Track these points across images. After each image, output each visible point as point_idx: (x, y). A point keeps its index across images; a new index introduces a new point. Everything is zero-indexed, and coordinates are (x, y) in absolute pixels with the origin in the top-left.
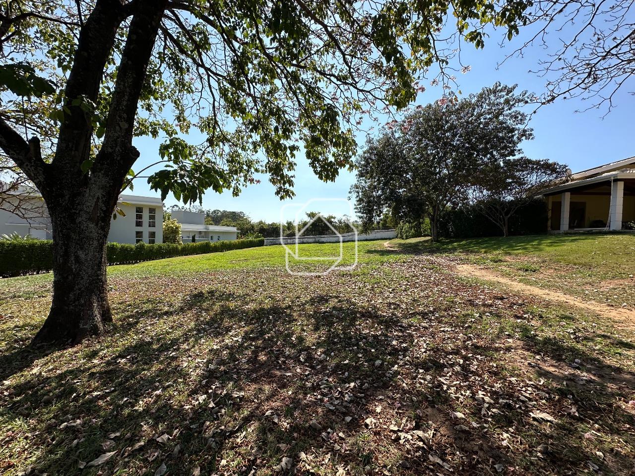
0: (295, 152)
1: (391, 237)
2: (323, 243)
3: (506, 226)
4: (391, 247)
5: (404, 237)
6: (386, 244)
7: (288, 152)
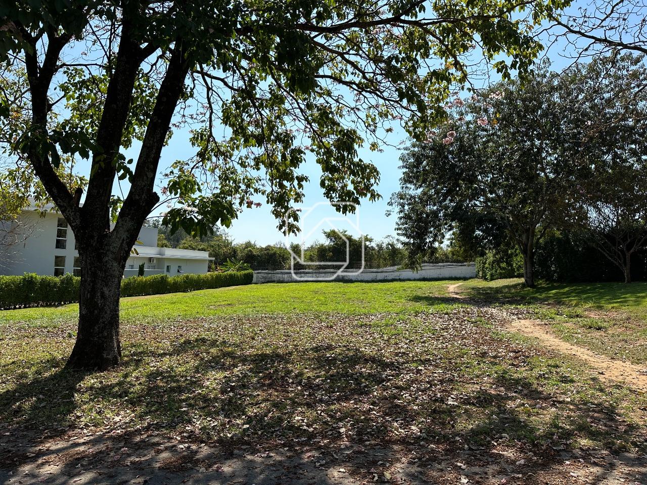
0: (304, 183)
1: (468, 276)
2: (351, 281)
3: (628, 266)
4: (457, 294)
5: (488, 276)
6: (452, 288)
7: (296, 182)
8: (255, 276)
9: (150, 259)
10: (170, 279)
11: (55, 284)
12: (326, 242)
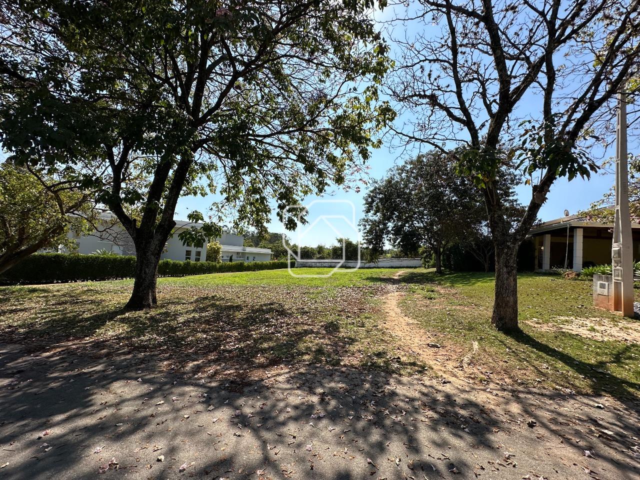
1: (417, 266)
3: (488, 263)
6: (401, 273)
9: (238, 253)
10: (246, 264)
11: (181, 265)
12: (337, 245)
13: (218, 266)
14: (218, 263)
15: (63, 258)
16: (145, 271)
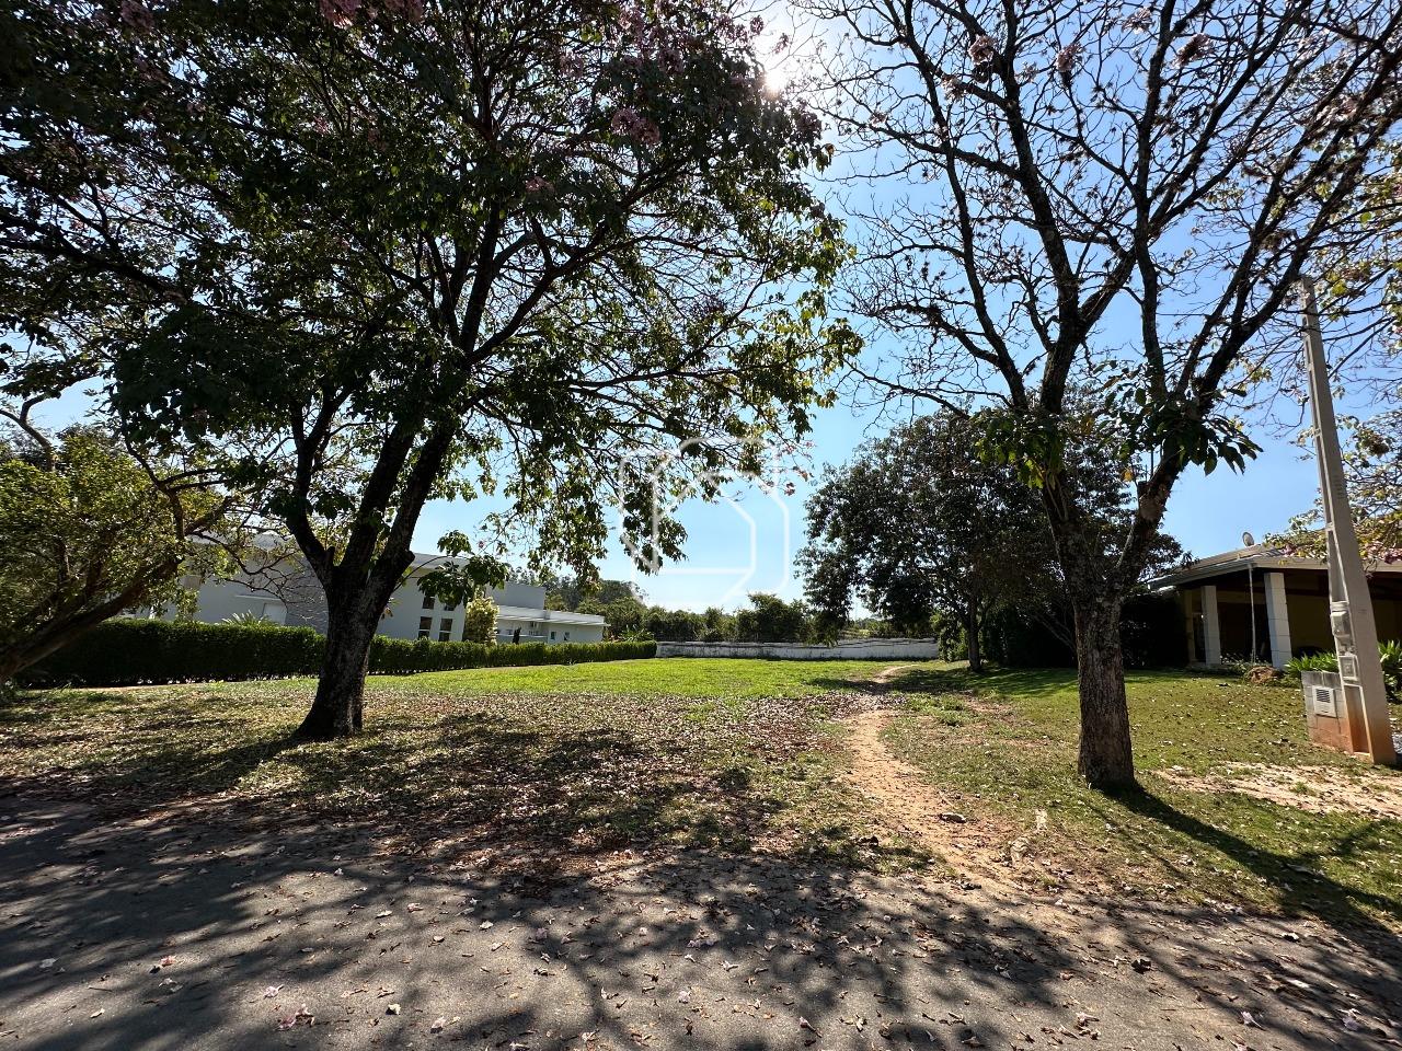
6: (891, 671)
8: (659, 648)
9: (532, 624)
10: (548, 648)
11: (408, 649)
12: (752, 608)
13: (488, 651)
14: (489, 645)
15: (163, 630)
16: (344, 656)
